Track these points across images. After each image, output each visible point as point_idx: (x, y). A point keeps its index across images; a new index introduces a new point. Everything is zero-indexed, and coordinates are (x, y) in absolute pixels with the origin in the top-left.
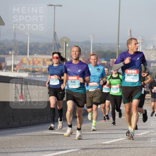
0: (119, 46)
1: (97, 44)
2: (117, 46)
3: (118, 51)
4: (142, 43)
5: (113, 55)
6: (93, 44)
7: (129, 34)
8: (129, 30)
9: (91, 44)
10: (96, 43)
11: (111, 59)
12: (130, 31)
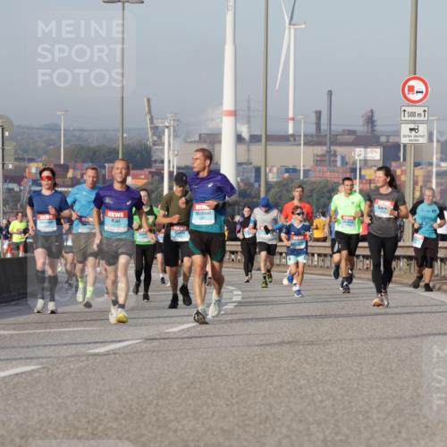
0: (125, 135)
1: (74, 130)
2: (120, 135)
3: (123, 145)
4: (174, 127)
5: (112, 156)
6: (64, 130)
7: (147, 108)
8: (145, 100)
9: (60, 130)
10: (71, 129)
11: (106, 165)
12: (149, 101)
